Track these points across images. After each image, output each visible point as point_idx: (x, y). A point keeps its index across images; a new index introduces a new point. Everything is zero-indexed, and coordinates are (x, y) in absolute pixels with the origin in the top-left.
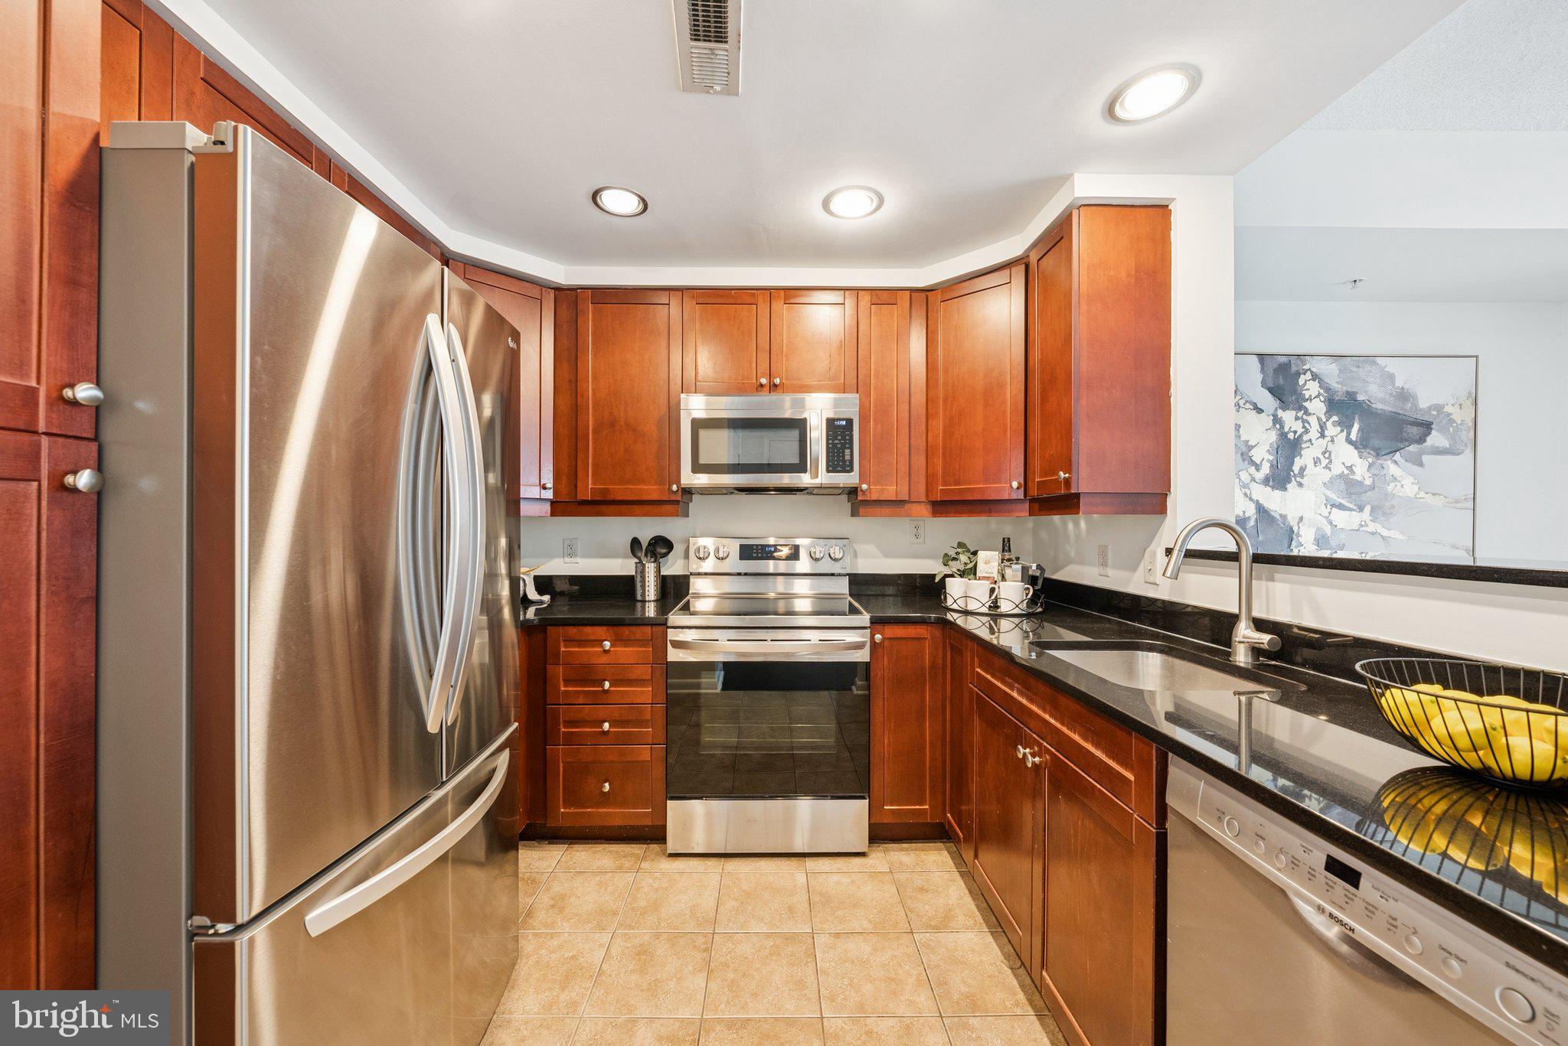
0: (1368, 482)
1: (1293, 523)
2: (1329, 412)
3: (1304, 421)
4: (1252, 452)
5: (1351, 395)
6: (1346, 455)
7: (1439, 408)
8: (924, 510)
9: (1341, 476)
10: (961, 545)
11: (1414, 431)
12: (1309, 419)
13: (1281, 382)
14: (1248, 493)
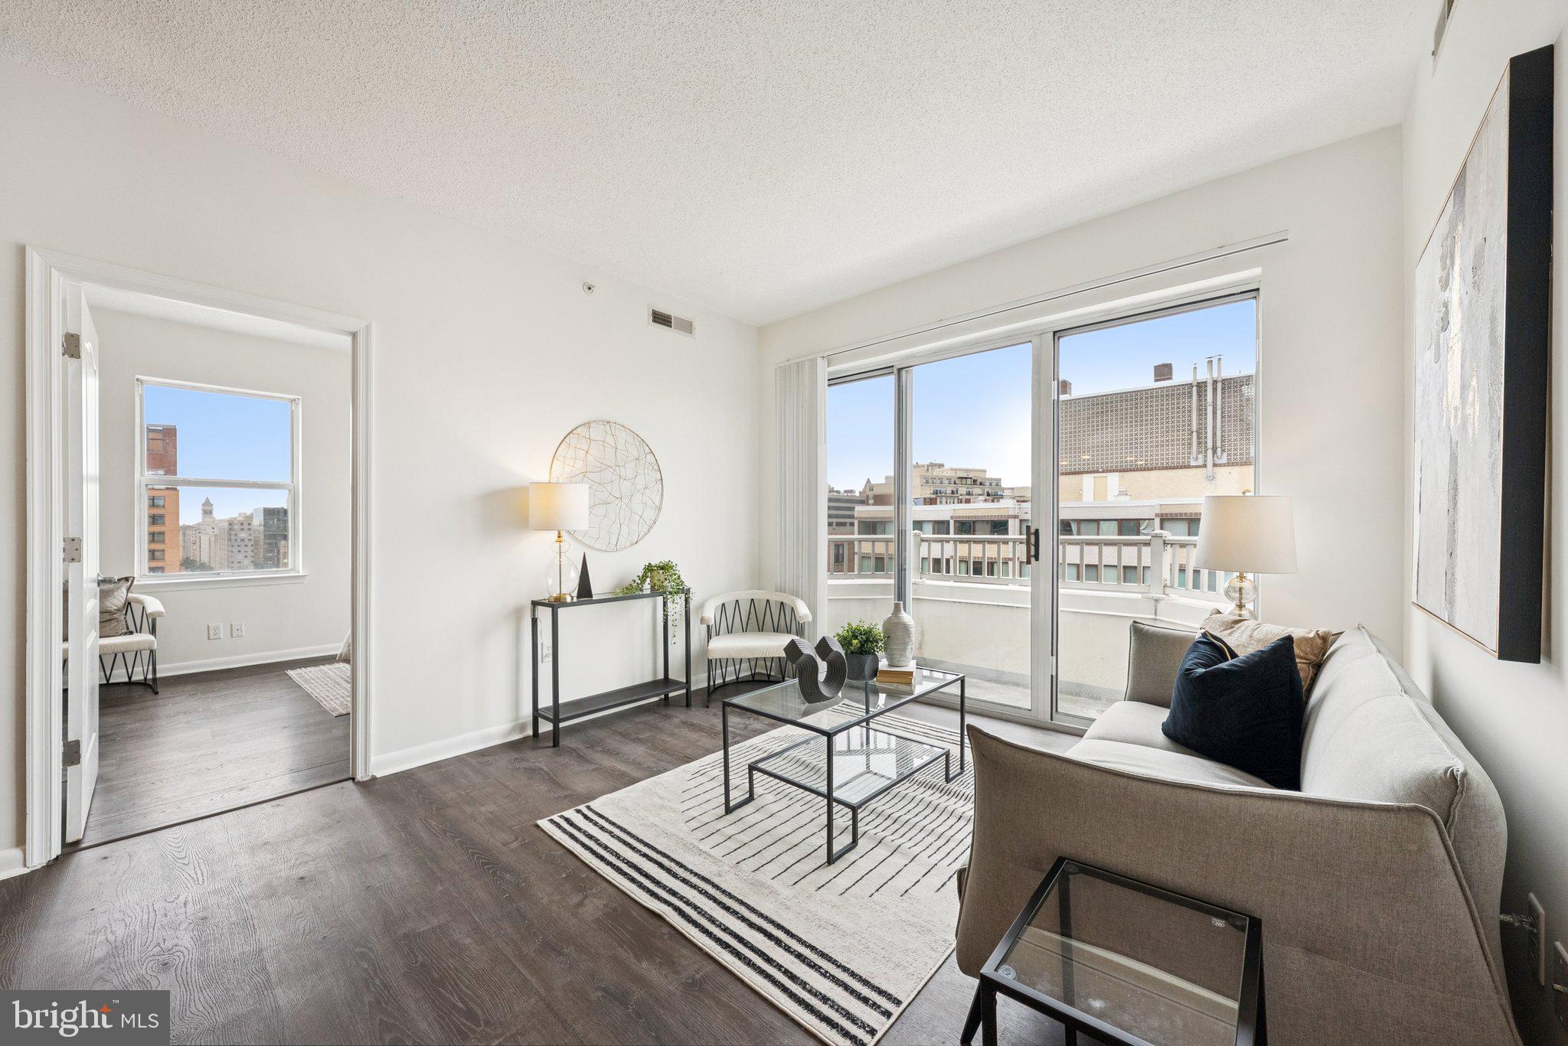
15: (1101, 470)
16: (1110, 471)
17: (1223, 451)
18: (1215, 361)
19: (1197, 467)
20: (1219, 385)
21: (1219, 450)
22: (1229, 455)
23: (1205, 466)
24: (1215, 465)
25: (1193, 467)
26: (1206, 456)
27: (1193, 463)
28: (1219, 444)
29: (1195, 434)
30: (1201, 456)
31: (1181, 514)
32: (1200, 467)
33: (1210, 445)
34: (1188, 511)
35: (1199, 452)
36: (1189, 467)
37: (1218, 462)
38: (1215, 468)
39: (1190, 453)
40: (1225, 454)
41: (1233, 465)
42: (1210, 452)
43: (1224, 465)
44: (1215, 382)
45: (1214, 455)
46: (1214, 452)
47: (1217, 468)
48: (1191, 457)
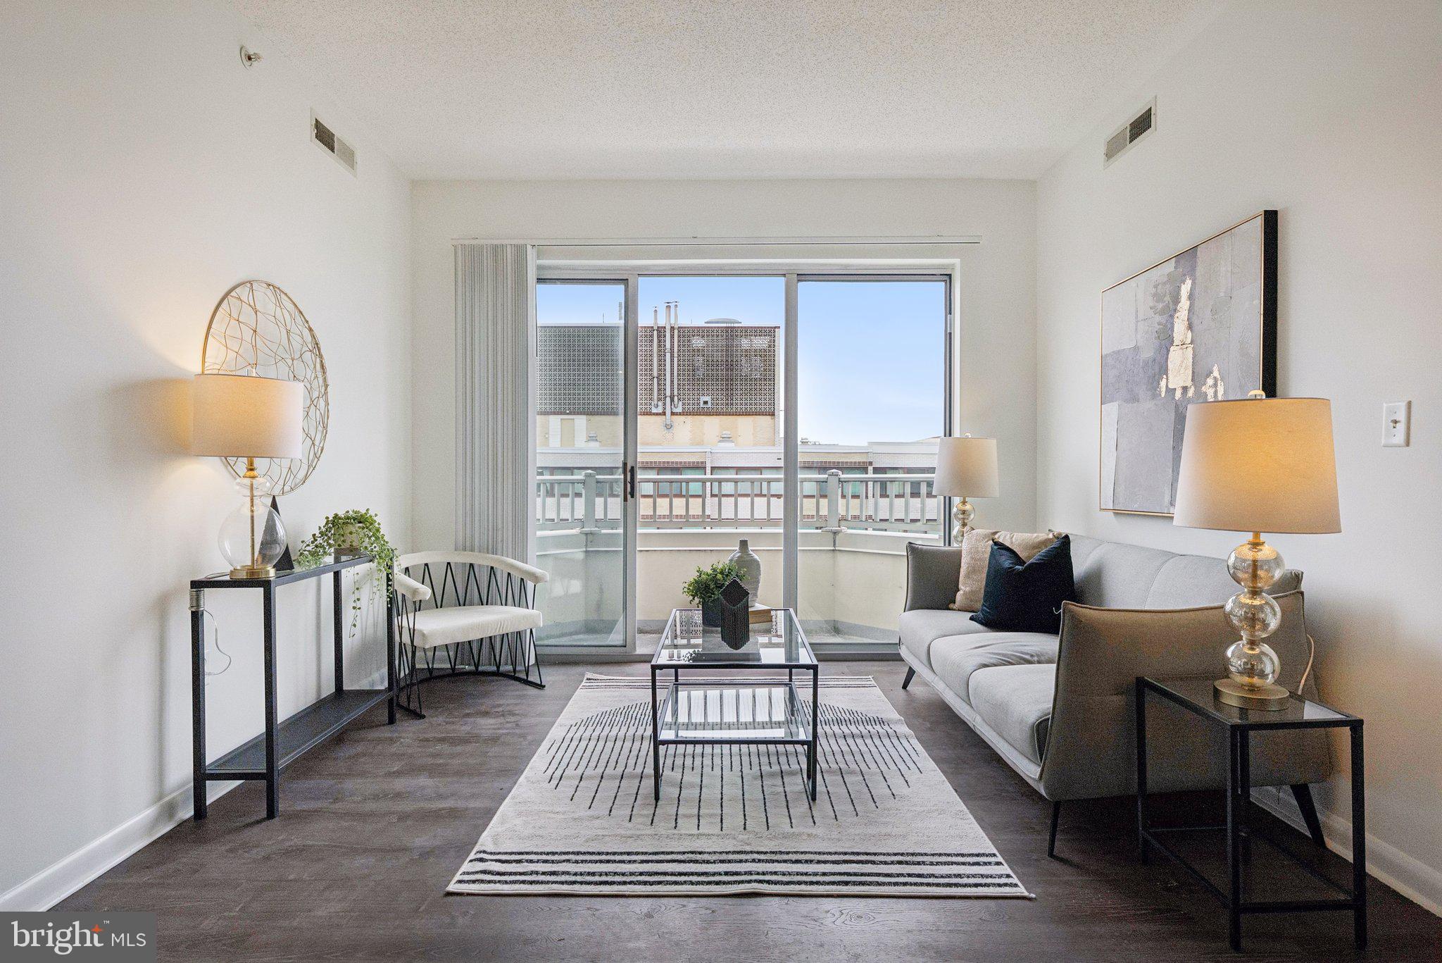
15: (568, 412)
16: (578, 414)
17: (679, 399)
18: (672, 305)
19: (657, 414)
20: (676, 332)
21: (676, 398)
22: (684, 404)
23: (664, 413)
24: (673, 414)
25: (654, 414)
26: (665, 404)
27: (654, 410)
28: (676, 393)
29: (655, 380)
30: (660, 403)
32: (660, 414)
33: (668, 393)
35: (659, 400)
36: (651, 414)
37: (675, 410)
38: (673, 417)
39: (651, 399)
40: (681, 403)
41: (687, 414)
42: (668, 400)
43: (680, 414)
44: (673, 328)
45: (671, 403)
46: (672, 400)
47: (675, 417)
48: (653, 404)
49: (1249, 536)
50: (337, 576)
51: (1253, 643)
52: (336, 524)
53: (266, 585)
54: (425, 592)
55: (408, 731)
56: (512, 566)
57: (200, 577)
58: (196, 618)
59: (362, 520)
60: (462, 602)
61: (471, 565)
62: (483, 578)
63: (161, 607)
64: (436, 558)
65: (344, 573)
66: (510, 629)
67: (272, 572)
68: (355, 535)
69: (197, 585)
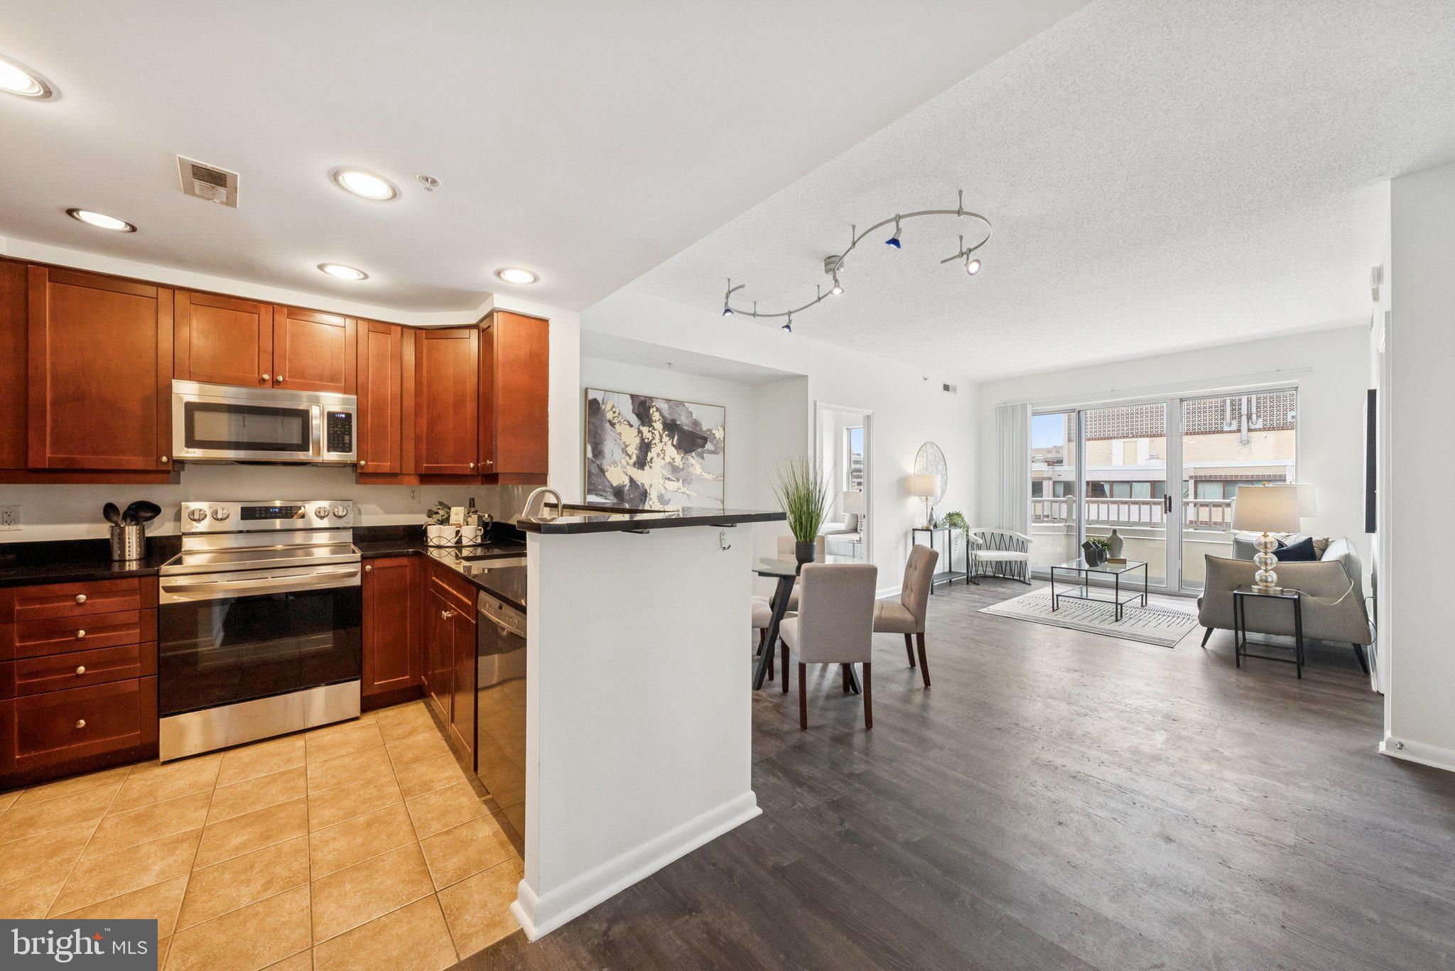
0: (681, 466)
1: (647, 487)
2: (664, 430)
3: (653, 433)
4: (627, 449)
5: (674, 421)
6: (672, 452)
7: (710, 430)
8: (414, 480)
9: (669, 463)
10: (441, 503)
11: (700, 441)
12: (655, 432)
13: (642, 411)
14: (625, 471)
15: (1130, 436)
16: (1141, 436)
17: (1258, 417)
19: (1230, 432)
21: (1254, 417)
22: (1264, 420)
23: (1239, 431)
24: (1250, 430)
25: (1226, 432)
26: (1240, 422)
27: (1226, 428)
28: (1254, 410)
30: (1235, 422)
31: (1216, 476)
32: (1234, 432)
33: (1244, 411)
34: (1223, 473)
35: (1233, 418)
36: (1222, 432)
37: (1252, 427)
38: (1250, 433)
39: (1223, 419)
40: (1261, 420)
41: (1269, 429)
42: (1244, 419)
43: (1260, 430)
45: (1248, 420)
46: (1249, 417)
47: (1251, 434)
48: (1225, 423)
49: (1263, 533)
50: (950, 531)
51: (1266, 571)
52: (950, 515)
53: (931, 531)
54: (981, 541)
55: (973, 587)
56: (1018, 536)
57: (914, 528)
58: (914, 538)
59: (958, 514)
60: (998, 549)
61: (1002, 535)
62: (1007, 540)
63: (906, 535)
64: (988, 531)
65: (952, 531)
66: (1019, 560)
67: (932, 528)
68: (956, 519)
69: (914, 530)
